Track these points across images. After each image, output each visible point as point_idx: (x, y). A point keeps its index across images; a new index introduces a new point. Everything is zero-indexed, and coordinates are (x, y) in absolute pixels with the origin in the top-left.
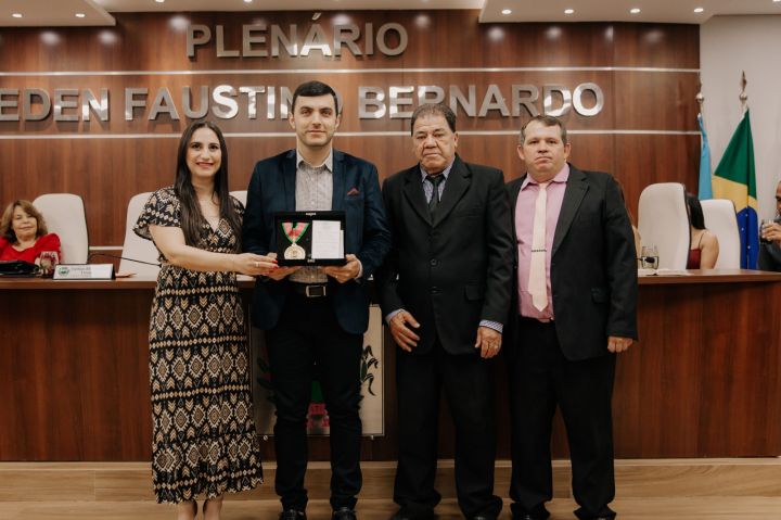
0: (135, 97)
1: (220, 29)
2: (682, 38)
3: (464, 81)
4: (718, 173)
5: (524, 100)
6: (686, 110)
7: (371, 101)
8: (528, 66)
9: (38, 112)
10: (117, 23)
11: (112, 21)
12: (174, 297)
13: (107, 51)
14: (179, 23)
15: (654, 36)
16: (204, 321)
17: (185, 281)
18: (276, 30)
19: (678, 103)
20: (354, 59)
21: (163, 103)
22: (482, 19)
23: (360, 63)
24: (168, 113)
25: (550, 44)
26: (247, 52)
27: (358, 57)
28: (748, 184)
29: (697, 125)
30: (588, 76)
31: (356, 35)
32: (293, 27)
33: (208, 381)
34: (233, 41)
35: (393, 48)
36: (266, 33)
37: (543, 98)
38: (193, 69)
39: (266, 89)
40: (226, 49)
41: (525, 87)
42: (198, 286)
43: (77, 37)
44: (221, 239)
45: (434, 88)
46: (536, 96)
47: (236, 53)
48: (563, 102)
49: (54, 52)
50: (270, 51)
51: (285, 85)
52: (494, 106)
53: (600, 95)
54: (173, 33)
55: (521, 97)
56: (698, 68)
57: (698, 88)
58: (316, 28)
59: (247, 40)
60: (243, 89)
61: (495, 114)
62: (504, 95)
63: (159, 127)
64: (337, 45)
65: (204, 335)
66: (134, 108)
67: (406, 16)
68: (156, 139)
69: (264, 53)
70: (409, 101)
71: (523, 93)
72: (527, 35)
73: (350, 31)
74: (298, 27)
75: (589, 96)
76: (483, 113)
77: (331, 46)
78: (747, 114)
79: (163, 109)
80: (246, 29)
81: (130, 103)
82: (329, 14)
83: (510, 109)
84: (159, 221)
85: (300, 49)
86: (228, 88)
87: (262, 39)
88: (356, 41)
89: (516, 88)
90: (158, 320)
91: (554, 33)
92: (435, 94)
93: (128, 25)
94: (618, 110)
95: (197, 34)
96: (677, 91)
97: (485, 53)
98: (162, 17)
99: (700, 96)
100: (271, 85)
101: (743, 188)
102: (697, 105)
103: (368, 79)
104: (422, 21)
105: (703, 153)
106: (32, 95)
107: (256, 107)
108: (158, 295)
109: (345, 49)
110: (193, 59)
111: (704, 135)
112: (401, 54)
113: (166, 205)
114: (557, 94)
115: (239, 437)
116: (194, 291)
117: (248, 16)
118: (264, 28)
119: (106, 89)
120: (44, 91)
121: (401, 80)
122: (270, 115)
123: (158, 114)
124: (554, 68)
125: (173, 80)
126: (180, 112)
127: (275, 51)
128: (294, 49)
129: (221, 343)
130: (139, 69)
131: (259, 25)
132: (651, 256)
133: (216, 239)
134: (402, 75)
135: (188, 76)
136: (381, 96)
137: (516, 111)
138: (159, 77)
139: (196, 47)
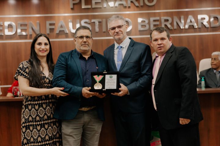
0: (51, 24)
3: (179, 15)
7: (143, 24)
12: (32, 104)
17: (36, 98)
20: (136, 7)
21: (61, 27)
23: (138, 9)
24: (63, 31)
26: (94, 6)
27: (137, 7)
34: (88, 2)
35: (151, 2)
38: (73, 13)
39: (102, 20)
40: (86, 4)
41: (203, 16)
45: (167, 18)
46: (207, 19)
47: (89, 7)
48: (218, 21)
50: (103, 5)
52: (191, 24)
59: (94, 1)
60: (93, 21)
61: (192, 27)
62: (195, 19)
63: (60, 36)
64: (129, 2)
66: (50, 29)
69: (100, 6)
70: (158, 23)
71: (202, 19)
76: (187, 27)
77: (127, 2)
79: (62, 29)
81: (48, 27)
83: (198, 25)
84: (22, 75)
85: (115, 4)
86: (87, 20)
87: (99, 1)
89: (199, 16)
90: (25, 114)
92: (168, 20)
100: (104, 18)
103: (141, 15)
107: (99, 27)
108: (25, 104)
109: (132, 4)
110: (72, 9)
112: (154, 5)
113: (26, 68)
116: (40, 102)
121: (155, 15)
122: (104, 30)
123: (60, 31)
125: (65, 17)
126: (69, 30)
127: (105, 5)
130: (51, 13)
133: (47, 81)
134: (155, 13)
135: (71, 16)
136: (147, 21)
137: (200, 26)
138: (59, 17)
139: (74, 4)
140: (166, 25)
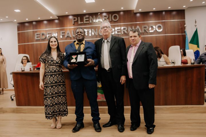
0: (63, 33)
1: (79, 18)
2: (181, 13)
3: (131, 25)
4: (190, 43)
5: (145, 29)
6: (182, 29)
8: (145, 21)
9: (44, 37)
10: (58, 18)
11: (57, 18)
13: (57, 24)
14: (71, 17)
15: (174, 13)
16: (54, 80)
17: (49, 72)
18: (91, 17)
19: (180, 27)
21: (68, 34)
22: (135, 12)
24: (69, 36)
25: (150, 16)
26: (85, 22)
28: (197, 45)
29: (185, 32)
30: (159, 23)
31: (108, 17)
32: (94, 16)
33: (55, 93)
34: (82, 20)
35: (116, 19)
36: (89, 18)
37: (149, 28)
38: (74, 26)
40: (81, 21)
41: (145, 26)
42: (52, 73)
43: (51, 21)
44: (56, 62)
45: (125, 27)
46: (147, 28)
47: (82, 23)
48: (154, 29)
49: (46, 25)
50: (89, 22)
51: (93, 29)
53: (162, 27)
54: (69, 19)
55: (144, 28)
56: (185, 19)
57: (185, 24)
58: (99, 16)
59: (85, 20)
62: (140, 28)
63: (67, 39)
64: (104, 19)
65: (54, 83)
66: (62, 35)
67: (118, 12)
68: (67, 42)
69: (88, 22)
70: (120, 30)
71: (144, 27)
72: (145, 15)
73: (106, 16)
74: (95, 16)
75: (159, 27)
77: (102, 20)
78: (197, 29)
79: (68, 35)
80: (84, 17)
81: (61, 34)
82: (101, 13)
85: (96, 21)
87: (88, 19)
88: (108, 18)
89: (143, 26)
91: (151, 14)
92: (125, 29)
93: (61, 18)
94: (166, 30)
95: (74, 19)
96: (180, 25)
97: (136, 19)
98: (67, 16)
99: (185, 26)
100: (90, 29)
101: (196, 46)
102: (185, 28)
104: (122, 13)
105: (186, 39)
106: (42, 34)
107: (87, 34)
110: (74, 24)
111: (187, 34)
112: (117, 21)
114: (152, 27)
115: (63, 105)
116: (51, 74)
117: (85, 15)
118: (88, 17)
119: (56, 32)
120: (45, 33)
121: (118, 26)
122: (90, 35)
123: (67, 36)
124: (152, 21)
125: (70, 29)
126: (72, 36)
128: (95, 21)
129: (58, 85)
130: (63, 27)
131: (87, 16)
132: (173, 62)
133: (55, 62)
134: (118, 25)
135: (73, 28)
136: (113, 30)
137: (143, 32)
138: (67, 29)
139: (74, 22)
140: (124, 31)
